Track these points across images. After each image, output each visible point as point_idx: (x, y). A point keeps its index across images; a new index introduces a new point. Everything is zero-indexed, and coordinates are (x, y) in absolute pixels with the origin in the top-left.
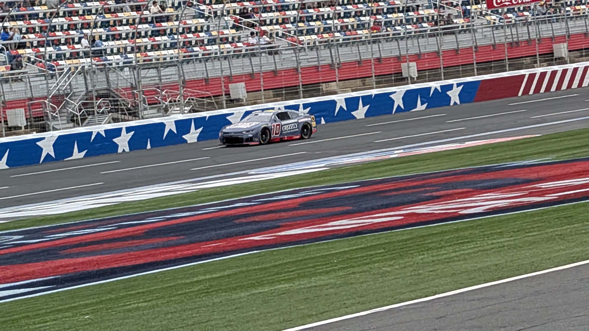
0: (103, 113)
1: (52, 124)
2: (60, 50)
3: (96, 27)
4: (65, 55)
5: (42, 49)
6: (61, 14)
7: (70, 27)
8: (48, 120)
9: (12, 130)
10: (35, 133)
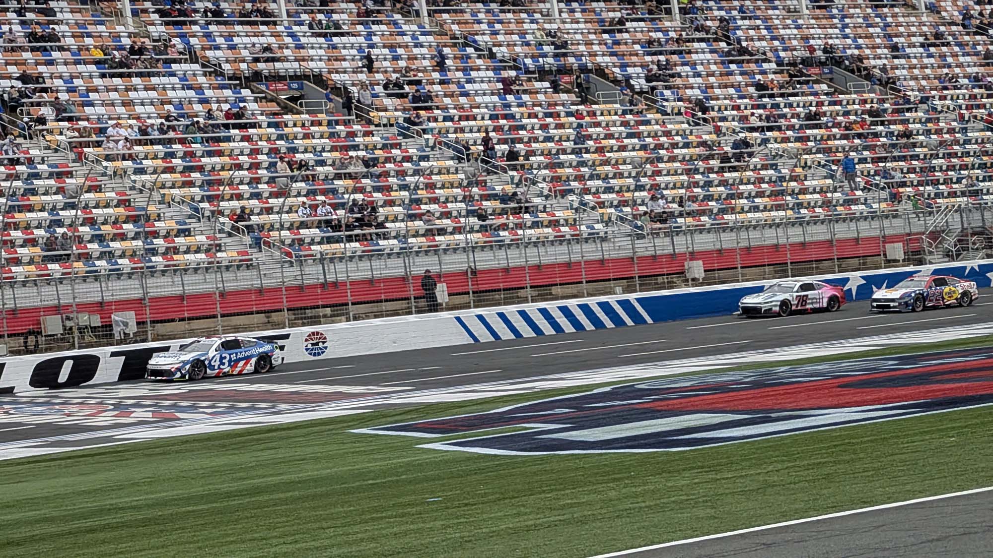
0: (977, 249)
1: (928, 258)
2: (938, 189)
3: (973, 168)
4: (943, 193)
5: (921, 188)
6: (941, 155)
7: (949, 168)
8: (925, 254)
9: (890, 263)
10: (912, 266)
